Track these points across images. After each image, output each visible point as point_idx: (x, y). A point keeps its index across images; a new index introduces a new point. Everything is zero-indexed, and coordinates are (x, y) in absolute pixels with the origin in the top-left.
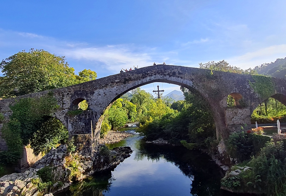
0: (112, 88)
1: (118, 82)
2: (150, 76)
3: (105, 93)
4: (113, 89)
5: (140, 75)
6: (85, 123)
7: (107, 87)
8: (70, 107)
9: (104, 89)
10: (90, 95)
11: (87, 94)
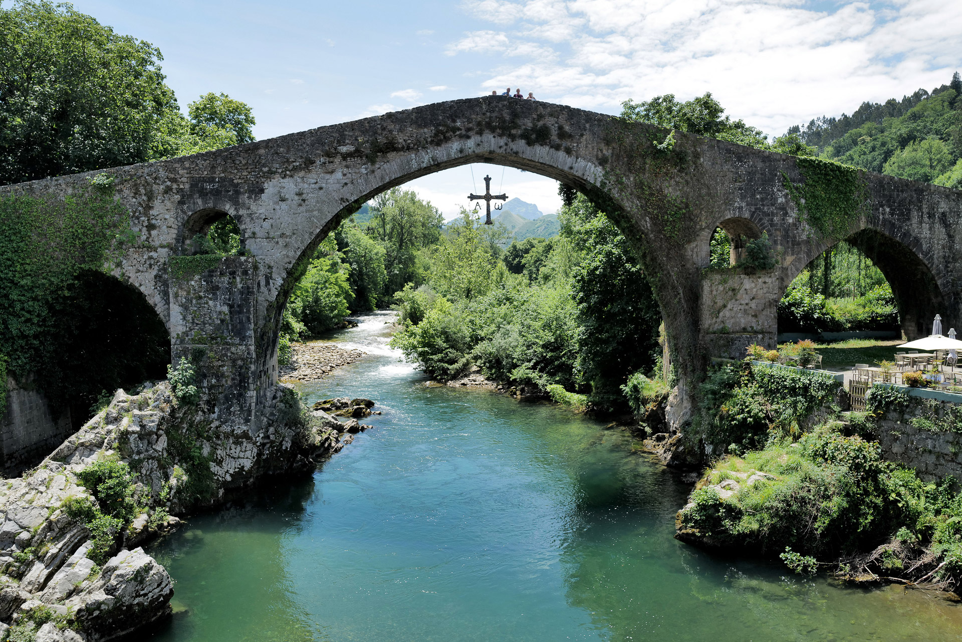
0: (328, 176)
1: (350, 155)
2: (461, 137)
3: (299, 194)
4: (331, 181)
5: (428, 132)
6: (231, 306)
7: (310, 171)
8: (174, 241)
9: (299, 180)
10: (249, 198)
11: (237, 193)
